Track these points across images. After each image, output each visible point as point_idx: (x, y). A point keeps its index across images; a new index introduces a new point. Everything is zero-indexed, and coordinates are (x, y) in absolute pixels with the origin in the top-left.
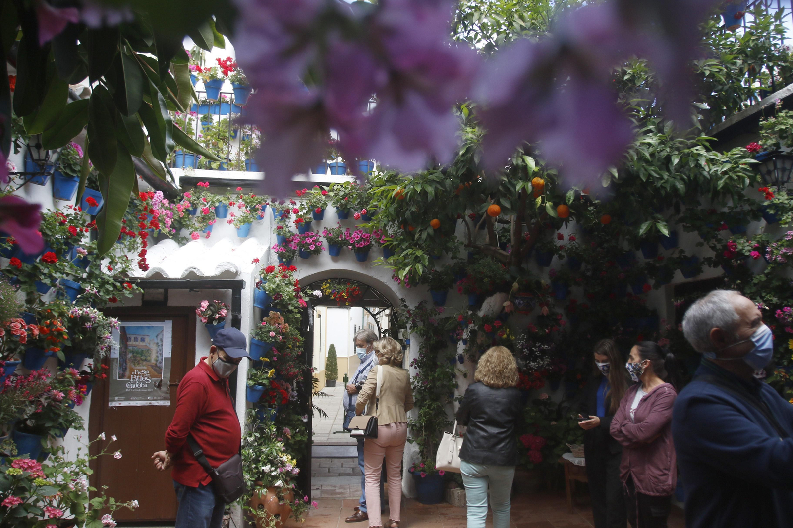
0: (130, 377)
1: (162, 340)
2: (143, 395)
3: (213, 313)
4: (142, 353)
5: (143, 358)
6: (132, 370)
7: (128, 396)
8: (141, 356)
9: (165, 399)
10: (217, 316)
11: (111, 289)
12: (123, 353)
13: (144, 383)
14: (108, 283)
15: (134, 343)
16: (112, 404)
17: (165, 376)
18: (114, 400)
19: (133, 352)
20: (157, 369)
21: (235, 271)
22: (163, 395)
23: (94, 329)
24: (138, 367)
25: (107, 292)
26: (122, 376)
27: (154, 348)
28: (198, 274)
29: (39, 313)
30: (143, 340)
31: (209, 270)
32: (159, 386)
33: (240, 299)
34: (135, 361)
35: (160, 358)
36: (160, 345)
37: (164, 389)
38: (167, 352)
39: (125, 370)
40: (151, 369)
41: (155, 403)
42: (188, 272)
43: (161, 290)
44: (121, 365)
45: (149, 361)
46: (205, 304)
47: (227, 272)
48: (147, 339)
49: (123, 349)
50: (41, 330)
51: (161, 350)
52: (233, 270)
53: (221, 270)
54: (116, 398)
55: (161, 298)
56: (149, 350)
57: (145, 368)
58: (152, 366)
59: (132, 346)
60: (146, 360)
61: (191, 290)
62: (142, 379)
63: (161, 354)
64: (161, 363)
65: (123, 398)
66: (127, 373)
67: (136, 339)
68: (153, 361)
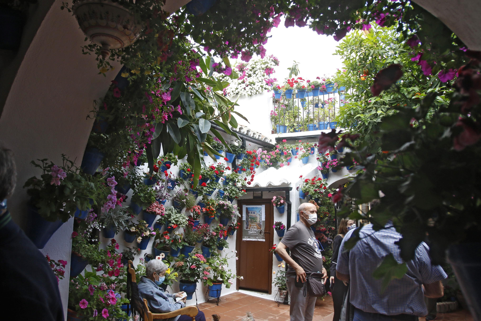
0: (250, 229)
1: (261, 213)
2: (255, 237)
3: (278, 202)
4: (254, 219)
5: (254, 220)
6: (251, 226)
7: (249, 236)
8: (253, 219)
9: (263, 238)
10: (279, 203)
11: (235, 193)
12: (247, 219)
13: (255, 231)
14: (234, 191)
15: (251, 214)
16: (244, 239)
17: (263, 228)
18: (244, 238)
19: (251, 218)
20: (260, 225)
21: (287, 183)
22: (262, 237)
23: (228, 209)
24: (253, 225)
25: (234, 194)
26: (247, 228)
27: (258, 216)
28: (272, 184)
29: (206, 203)
30: (254, 213)
31: (277, 183)
32: (261, 233)
33: (289, 195)
34: (252, 222)
35: (261, 221)
36: (260, 215)
37: (262, 234)
38: (263, 219)
39: (248, 225)
40: (258, 226)
41: (259, 240)
42: (268, 184)
43: (260, 192)
44: (246, 223)
45: (257, 222)
46: (275, 198)
47: (284, 183)
48: (256, 213)
49: (247, 217)
50: (206, 209)
51: (261, 217)
52: (286, 182)
53: (281, 182)
54: (245, 237)
55: (260, 195)
56: (256, 217)
57: (255, 225)
58: (258, 224)
59: (250, 215)
60: (255, 221)
61: (270, 191)
62: (254, 229)
63: (261, 219)
64: (261, 223)
65: (247, 237)
66: (249, 227)
67: (252, 213)
68: (258, 222)
